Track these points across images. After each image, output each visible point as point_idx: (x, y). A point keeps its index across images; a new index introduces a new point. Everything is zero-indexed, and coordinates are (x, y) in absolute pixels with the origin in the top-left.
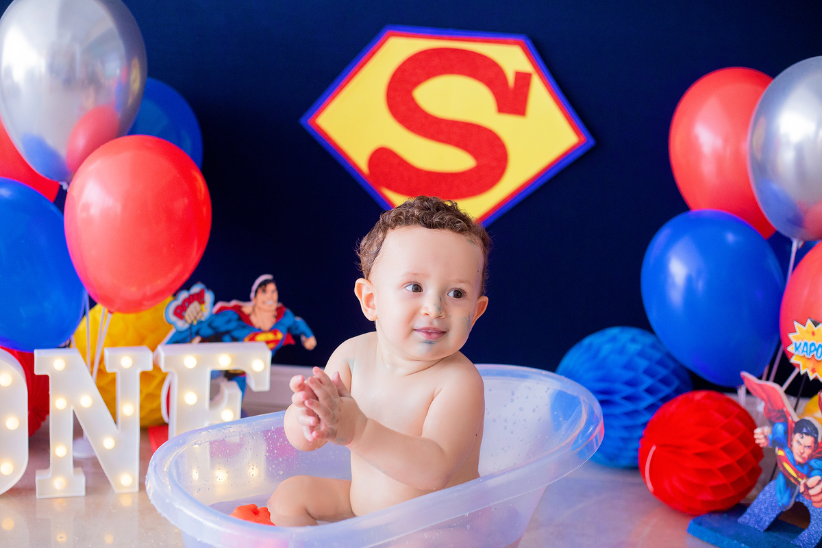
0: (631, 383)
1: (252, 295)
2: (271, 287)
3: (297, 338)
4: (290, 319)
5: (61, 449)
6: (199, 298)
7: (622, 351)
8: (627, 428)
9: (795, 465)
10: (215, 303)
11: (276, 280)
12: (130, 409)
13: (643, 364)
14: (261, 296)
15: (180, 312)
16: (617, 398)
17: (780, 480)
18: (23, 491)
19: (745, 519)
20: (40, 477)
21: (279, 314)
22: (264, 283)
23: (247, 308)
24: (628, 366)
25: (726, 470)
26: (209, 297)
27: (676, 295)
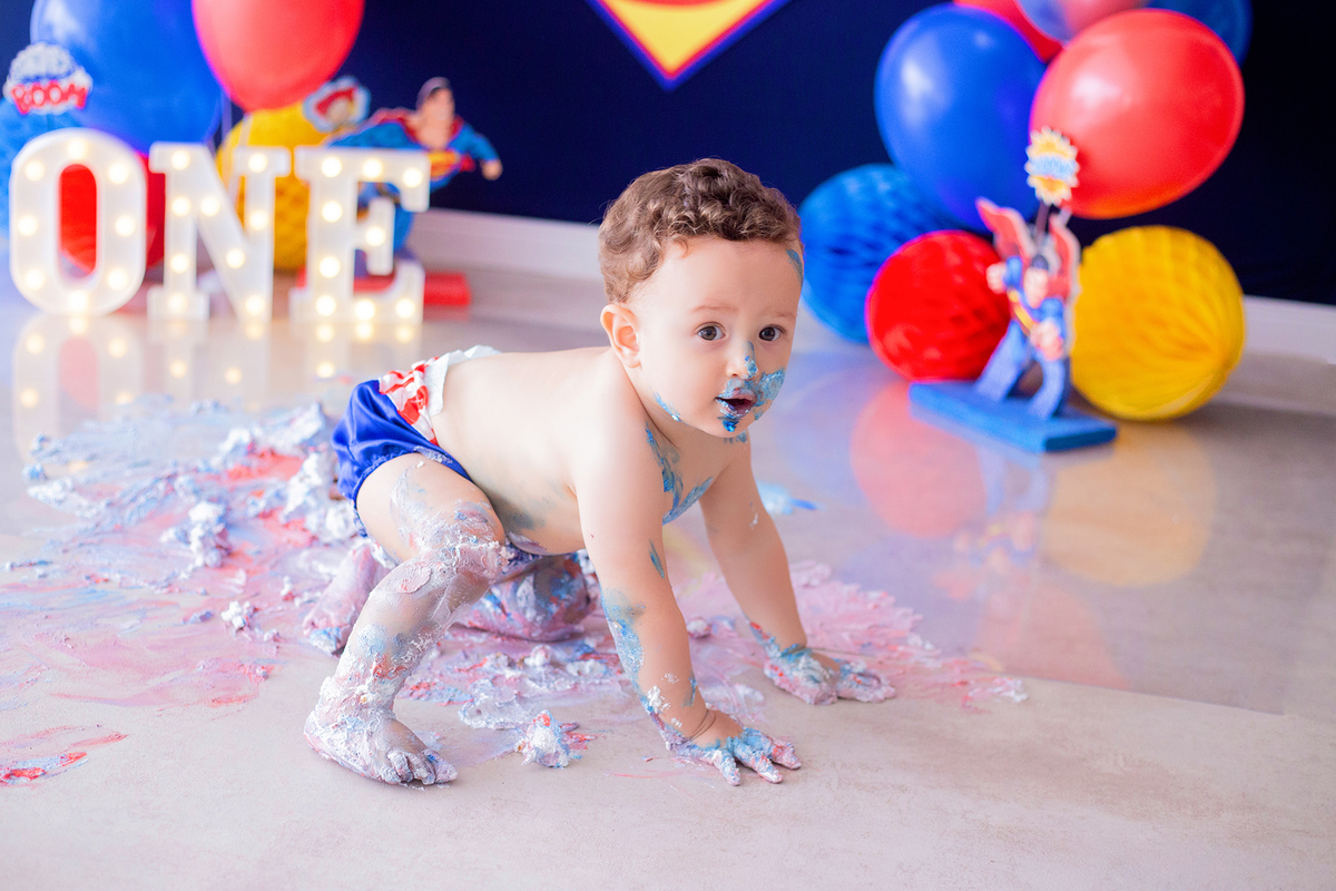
0: (875, 228)
2: (446, 94)
3: (478, 164)
4: (469, 137)
5: (179, 261)
6: (348, 94)
7: (871, 190)
9: (1030, 310)
10: (372, 108)
12: (261, 218)
13: (891, 205)
15: (323, 107)
16: (855, 247)
17: (1013, 334)
18: (134, 309)
20: (154, 294)
21: (454, 130)
22: (435, 91)
23: (414, 120)
24: (874, 208)
25: (957, 320)
26: (361, 98)
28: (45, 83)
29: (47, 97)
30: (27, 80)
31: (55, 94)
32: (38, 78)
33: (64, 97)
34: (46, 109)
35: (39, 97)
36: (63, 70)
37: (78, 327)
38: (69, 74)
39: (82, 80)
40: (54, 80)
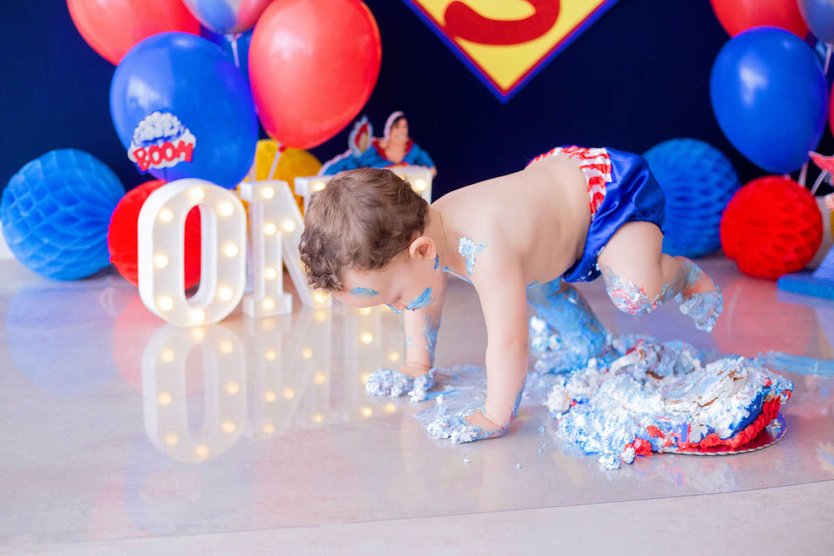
0: (704, 179)
1: (387, 131)
2: (403, 123)
4: (417, 152)
5: (270, 272)
6: (365, 130)
7: (688, 155)
8: (702, 218)
11: (406, 116)
14: (395, 132)
19: (820, 274)
21: (408, 147)
23: (383, 143)
24: (697, 166)
26: (370, 130)
27: (748, 98)
28: (161, 144)
29: (163, 156)
30: (146, 142)
31: (169, 152)
32: (155, 140)
33: (176, 154)
34: (164, 164)
35: (156, 156)
36: (175, 131)
37: (198, 335)
38: (179, 134)
39: (189, 138)
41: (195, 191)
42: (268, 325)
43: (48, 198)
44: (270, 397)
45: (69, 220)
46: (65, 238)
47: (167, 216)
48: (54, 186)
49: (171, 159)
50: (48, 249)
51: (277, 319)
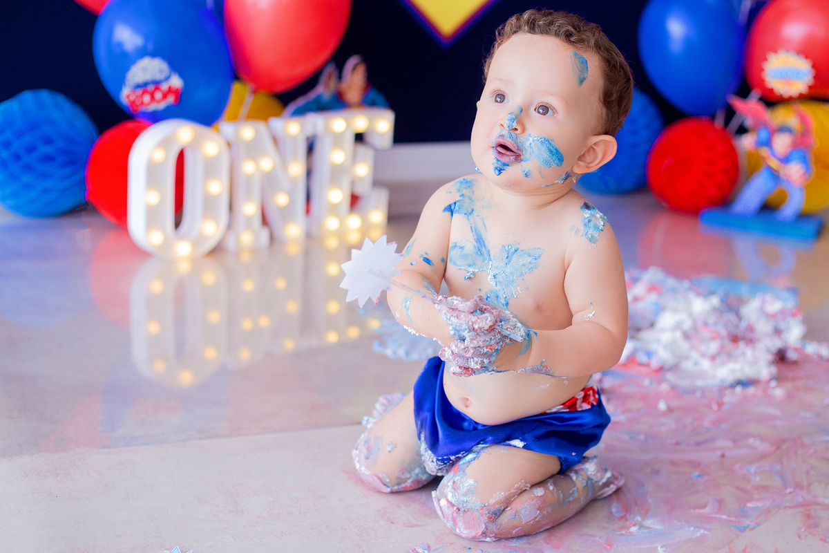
2: (363, 67)
11: (365, 60)
20: (233, 235)
28: (151, 88)
29: (153, 98)
30: (138, 86)
31: (158, 95)
32: (145, 85)
33: (165, 96)
34: (153, 107)
35: (147, 98)
36: (163, 76)
37: (184, 268)
38: (167, 78)
39: (176, 82)
40: (157, 84)
41: (184, 132)
42: (246, 257)
43: (28, 138)
44: (247, 324)
45: (48, 159)
46: (44, 176)
47: (159, 156)
48: (33, 126)
49: (159, 102)
50: (28, 187)
51: (255, 251)
